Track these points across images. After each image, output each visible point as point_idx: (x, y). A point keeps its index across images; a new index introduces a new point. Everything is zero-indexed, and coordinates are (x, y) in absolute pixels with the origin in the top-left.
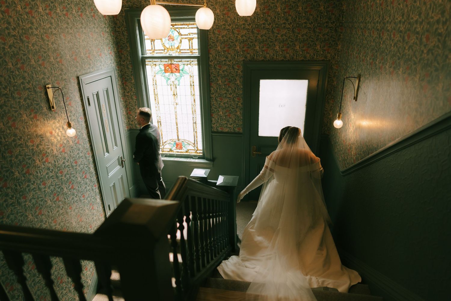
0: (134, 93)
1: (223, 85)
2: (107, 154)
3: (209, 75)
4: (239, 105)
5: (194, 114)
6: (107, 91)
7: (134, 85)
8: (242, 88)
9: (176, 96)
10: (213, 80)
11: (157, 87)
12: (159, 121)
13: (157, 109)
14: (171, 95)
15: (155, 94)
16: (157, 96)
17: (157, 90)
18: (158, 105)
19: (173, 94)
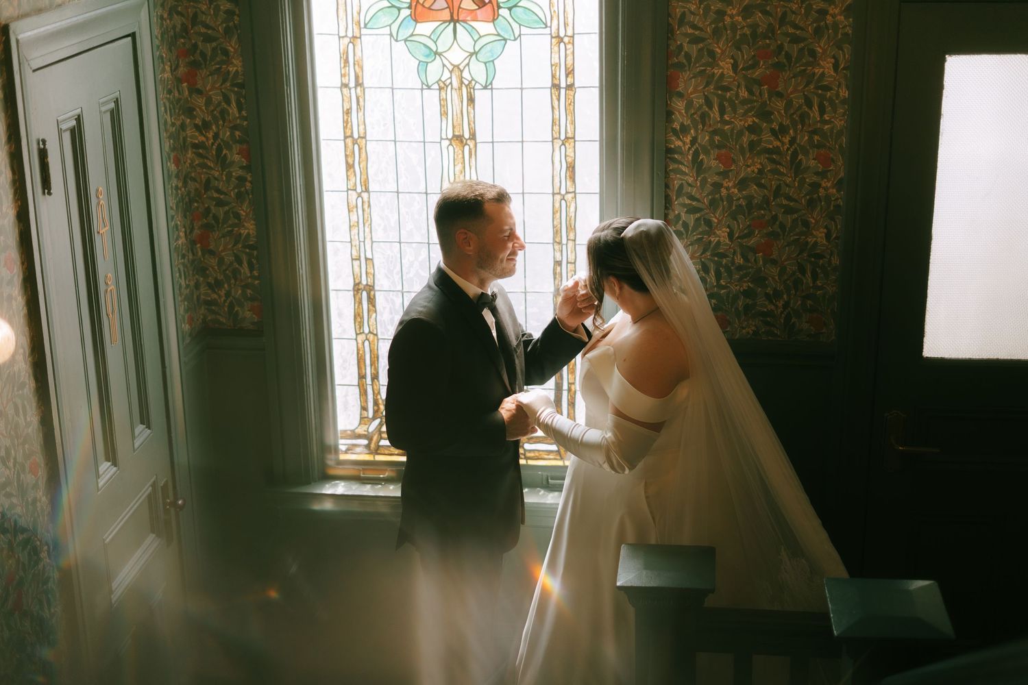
0: (237, 133)
1: (739, 86)
2: (105, 466)
3: (664, 30)
4: (822, 192)
5: (564, 241)
6: (115, 116)
7: (242, 86)
8: (844, 102)
9: (467, 148)
10: (688, 56)
11: (361, 100)
12: (364, 282)
13: (354, 218)
14: (441, 143)
15: (348, 134)
16: (360, 149)
17: (361, 114)
18: (365, 195)
19: (450, 136)
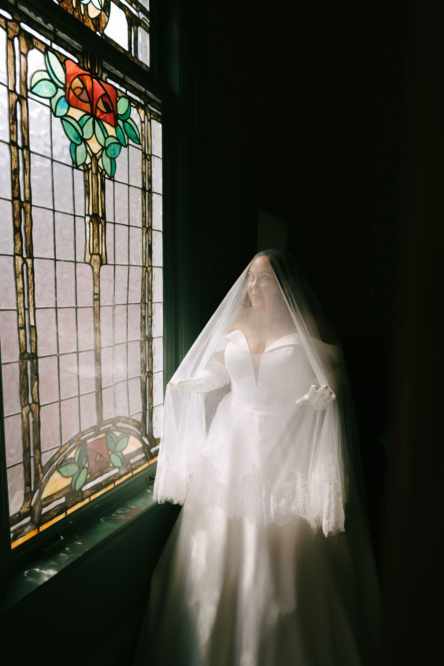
11: (27, 163)
12: (29, 351)
13: (20, 284)
14: (85, 218)
15: (16, 195)
16: (26, 213)
17: (27, 177)
18: (29, 261)
19: (91, 213)
